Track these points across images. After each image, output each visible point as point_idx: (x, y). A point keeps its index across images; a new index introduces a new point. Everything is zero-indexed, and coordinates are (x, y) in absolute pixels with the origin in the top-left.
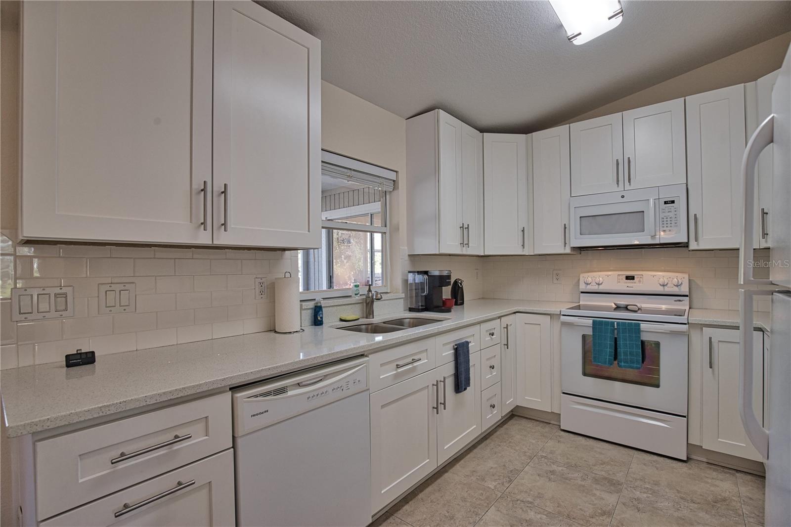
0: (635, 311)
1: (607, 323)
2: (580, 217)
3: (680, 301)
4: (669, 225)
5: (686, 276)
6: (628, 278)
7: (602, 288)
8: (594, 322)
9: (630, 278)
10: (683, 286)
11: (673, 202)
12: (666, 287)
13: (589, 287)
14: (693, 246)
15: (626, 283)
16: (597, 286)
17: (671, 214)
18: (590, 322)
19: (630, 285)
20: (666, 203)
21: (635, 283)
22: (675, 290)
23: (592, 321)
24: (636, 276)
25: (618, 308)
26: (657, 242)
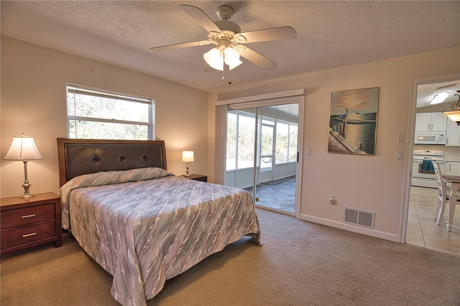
1: (427, 161)
2: (418, 136)
4: (441, 140)
5: (442, 152)
6: (427, 152)
7: (420, 154)
8: (423, 161)
10: (442, 154)
11: (443, 135)
12: (437, 154)
13: (416, 153)
14: (446, 145)
18: (422, 161)
20: (441, 135)
21: (429, 153)
22: (440, 155)
24: (429, 151)
25: (425, 158)
26: (438, 144)
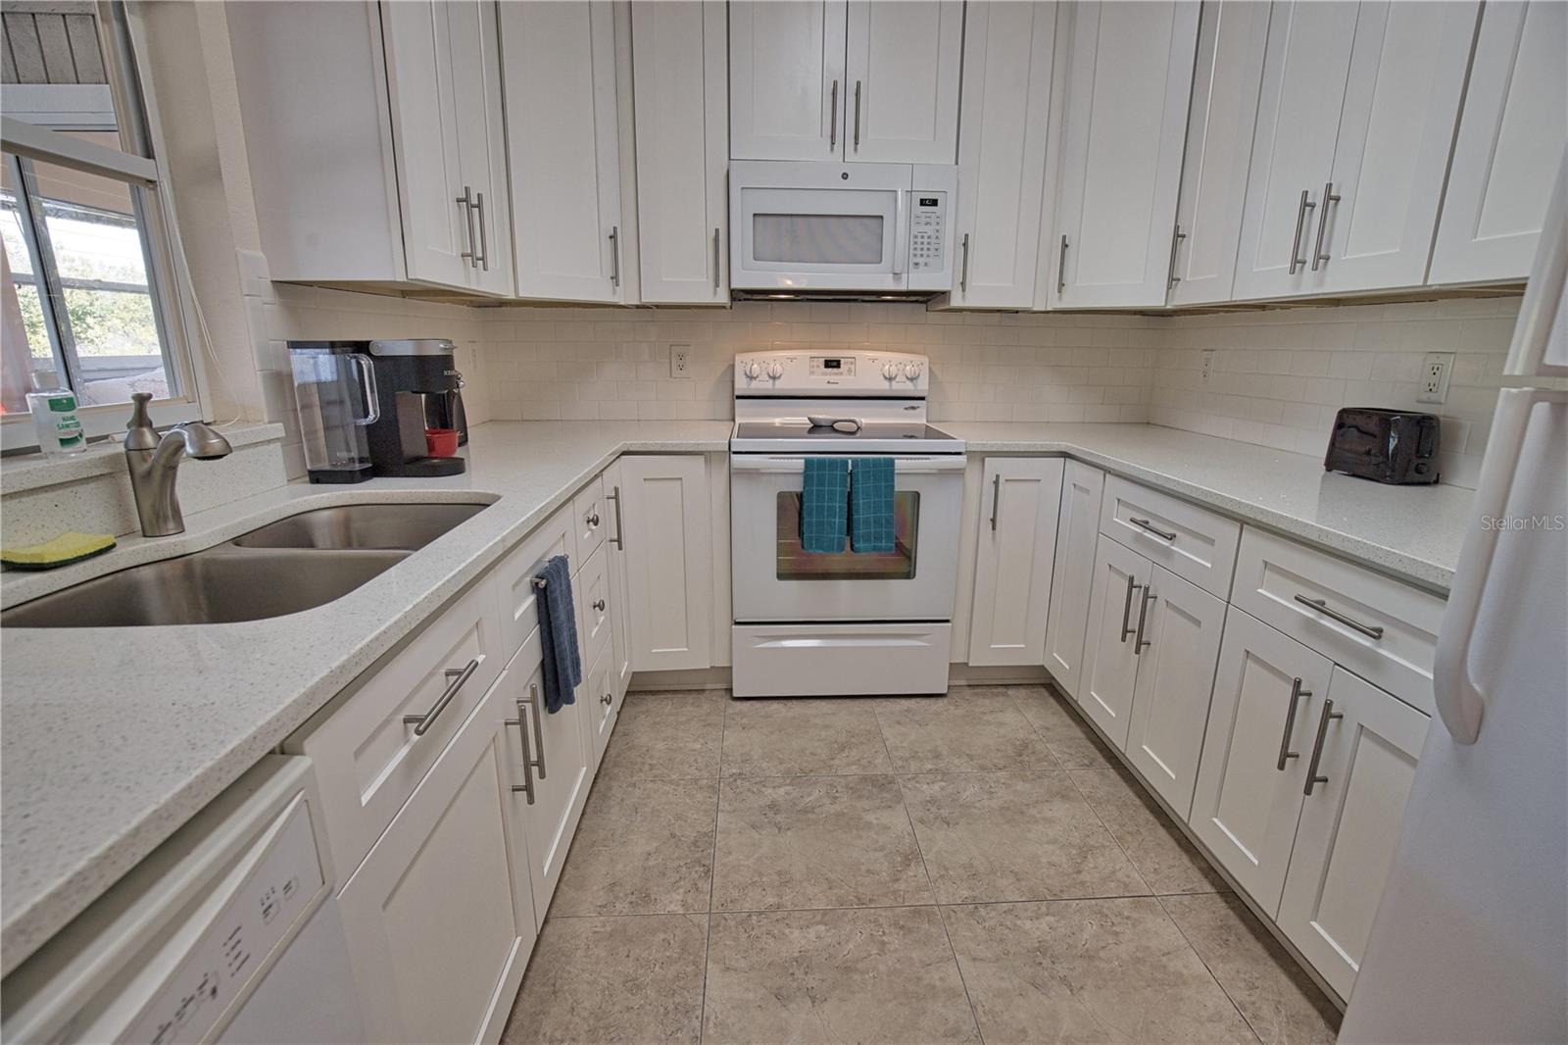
0: (852, 434)
1: (833, 464)
2: (755, 215)
3: (913, 408)
4: (925, 252)
5: (926, 360)
6: (827, 364)
7: (782, 386)
8: (808, 464)
9: (832, 364)
10: (919, 380)
11: (934, 203)
12: (894, 383)
13: (754, 384)
14: (956, 302)
15: (826, 374)
16: (771, 382)
17: (930, 230)
18: (798, 463)
19: (833, 378)
20: (923, 202)
21: (841, 374)
22: (908, 388)
23: (803, 461)
24: (842, 362)
25: (816, 428)
26: (903, 287)
